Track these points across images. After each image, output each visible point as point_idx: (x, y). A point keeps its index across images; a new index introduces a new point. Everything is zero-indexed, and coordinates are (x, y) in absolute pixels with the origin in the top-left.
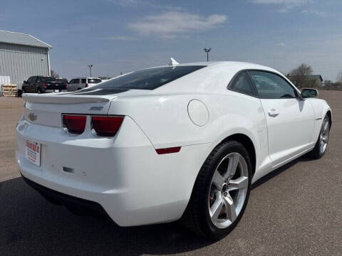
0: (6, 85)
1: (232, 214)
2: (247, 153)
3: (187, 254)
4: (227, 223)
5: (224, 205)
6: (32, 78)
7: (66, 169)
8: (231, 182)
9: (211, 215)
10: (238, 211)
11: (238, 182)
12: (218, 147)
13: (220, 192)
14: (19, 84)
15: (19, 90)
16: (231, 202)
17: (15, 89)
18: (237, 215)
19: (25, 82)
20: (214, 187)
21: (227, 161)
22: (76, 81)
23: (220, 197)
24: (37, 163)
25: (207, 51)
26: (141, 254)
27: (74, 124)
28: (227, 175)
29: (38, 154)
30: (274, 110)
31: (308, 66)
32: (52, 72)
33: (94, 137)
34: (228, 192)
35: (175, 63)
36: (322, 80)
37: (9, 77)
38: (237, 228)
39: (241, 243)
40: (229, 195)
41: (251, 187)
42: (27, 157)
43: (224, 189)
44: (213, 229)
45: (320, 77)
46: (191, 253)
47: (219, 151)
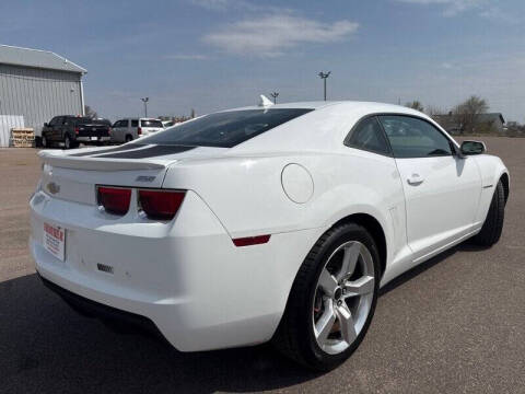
0: (18, 129)
1: (349, 333)
2: (372, 241)
3: (281, 391)
4: (341, 346)
5: (337, 319)
6: (57, 119)
7: (101, 267)
8: (348, 284)
9: (317, 334)
10: (358, 328)
11: (358, 284)
12: (327, 233)
13: (331, 301)
14: (37, 129)
15: (37, 137)
16: (347, 315)
17: (31, 135)
18: (358, 333)
19: (46, 124)
20: (322, 293)
21: (341, 254)
22: (124, 123)
23: (331, 307)
24: (61, 256)
25: (324, 76)
26: (214, 391)
27: (114, 201)
28: (341, 275)
29: (62, 244)
30: (416, 175)
31: (481, 99)
32: (87, 109)
33: (143, 220)
34: (343, 299)
35: (268, 104)
36: (503, 122)
37: (22, 117)
38: (356, 353)
39: (362, 376)
40: (344, 304)
41: (378, 292)
42: (45, 246)
43: (338, 295)
44: (319, 356)
45: (501, 117)
46: (287, 390)
47: (329, 239)
